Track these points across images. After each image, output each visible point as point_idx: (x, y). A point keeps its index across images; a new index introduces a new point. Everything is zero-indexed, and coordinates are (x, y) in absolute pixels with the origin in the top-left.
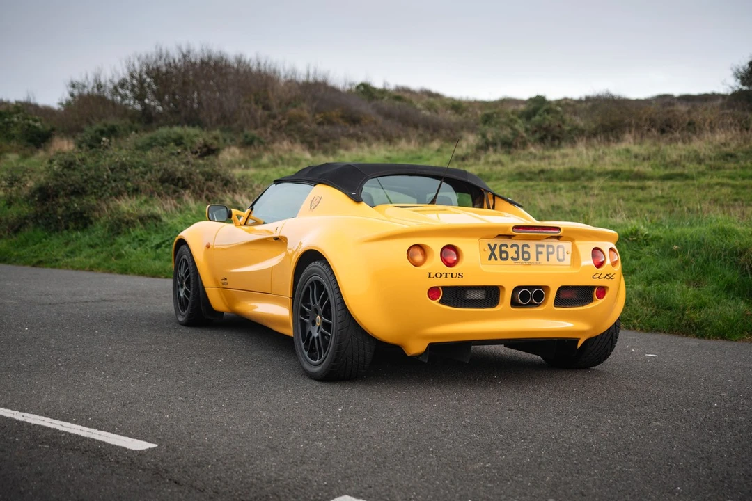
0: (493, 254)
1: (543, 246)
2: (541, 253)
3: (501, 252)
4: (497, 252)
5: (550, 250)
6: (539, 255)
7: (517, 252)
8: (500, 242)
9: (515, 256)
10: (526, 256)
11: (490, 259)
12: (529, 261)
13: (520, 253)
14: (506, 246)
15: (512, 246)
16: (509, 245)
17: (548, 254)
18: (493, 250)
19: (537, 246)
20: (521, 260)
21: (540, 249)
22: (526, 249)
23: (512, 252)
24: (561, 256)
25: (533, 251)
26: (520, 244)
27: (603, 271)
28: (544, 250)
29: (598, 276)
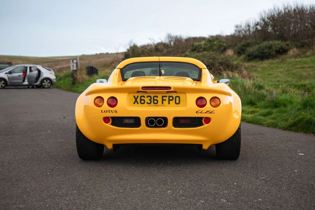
0: (136, 101)
1: (166, 97)
2: (165, 100)
3: (141, 100)
4: (138, 100)
5: (171, 98)
7: (150, 100)
8: (140, 95)
9: (149, 102)
10: (155, 102)
11: (134, 103)
12: (157, 104)
13: (152, 100)
14: (144, 97)
15: (147, 97)
17: (169, 100)
18: (136, 99)
19: (163, 97)
20: (152, 104)
21: (164, 98)
22: (155, 98)
23: (147, 100)
24: (177, 102)
25: (160, 99)
26: (152, 96)
27: (204, 109)
28: (167, 99)
29: (200, 112)
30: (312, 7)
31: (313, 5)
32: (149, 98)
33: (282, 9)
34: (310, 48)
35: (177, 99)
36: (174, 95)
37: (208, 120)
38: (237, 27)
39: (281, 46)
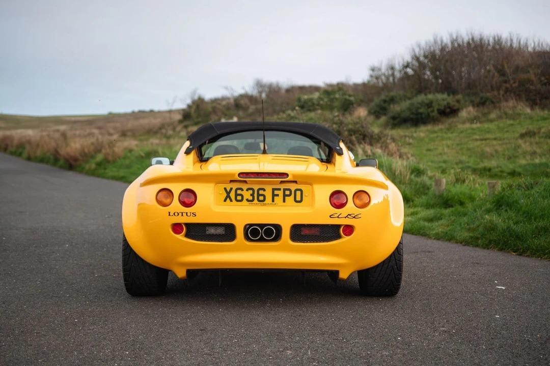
0: (228, 196)
1: (279, 189)
2: (278, 195)
3: (237, 195)
4: (232, 195)
5: (287, 193)
6: (275, 197)
7: (252, 195)
8: (235, 186)
9: (251, 198)
10: (261, 198)
11: (225, 201)
12: (264, 203)
13: (256, 195)
14: (242, 190)
15: (247, 190)
16: (245, 190)
17: (285, 196)
18: (228, 193)
19: (274, 190)
20: (256, 201)
21: (276, 192)
22: (261, 192)
23: (247, 195)
24: (298, 198)
25: (268, 194)
26: (256, 188)
27: (344, 211)
28: (281, 193)
29: (336, 215)
30: (496, 38)
31: (498, 36)
32: (251, 192)
33: (447, 40)
34: (495, 107)
35: (298, 193)
36: (293, 187)
37: (349, 230)
38: (373, 70)
39: (448, 104)
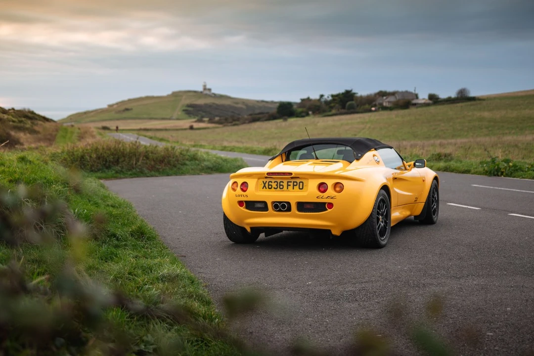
0: (265, 186)
1: (291, 182)
2: (290, 185)
3: (269, 185)
4: (267, 185)
5: (295, 184)
6: (289, 187)
7: (277, 185)
8: (268, 180)
9: (276, 187)
10: (281, 187)
11: (263, 188)
12: (283, 189)
13: (279, 185)
14: (272, 182)
15: (274, 182)
18: (265, 184)
19: (288, 182)
20: (278, 189)
22: (281, 183)
23: (274, 185)
24: (301, 187)
25: (285, 184)
26: (279, 181)
27: (325, 194)
28: (292, 184)
29: (321, 197)
32: (276, 183)
35: (301, 184)
36: (298, 181)
37: (331, 205)
